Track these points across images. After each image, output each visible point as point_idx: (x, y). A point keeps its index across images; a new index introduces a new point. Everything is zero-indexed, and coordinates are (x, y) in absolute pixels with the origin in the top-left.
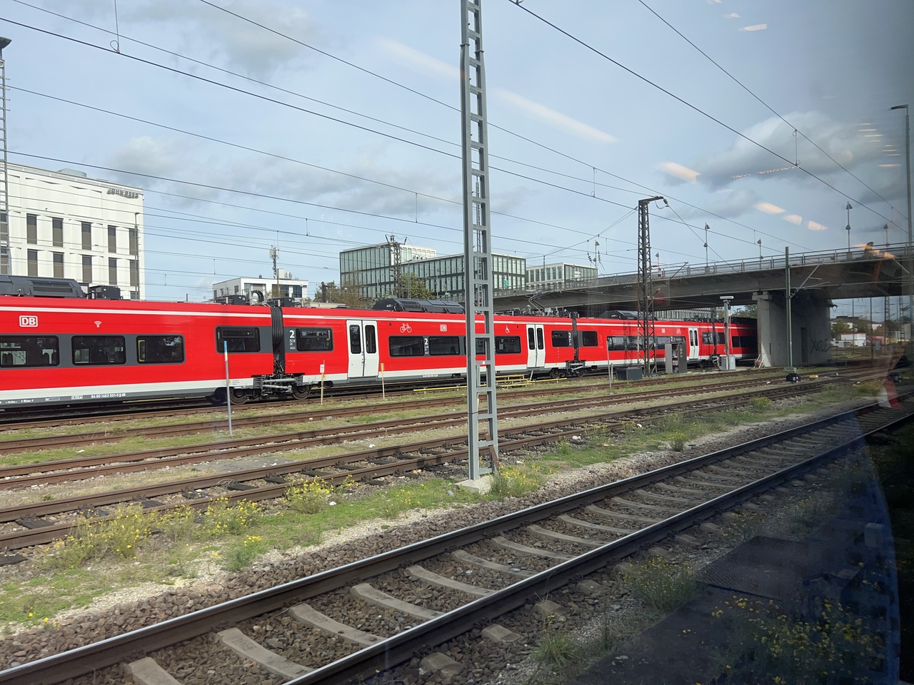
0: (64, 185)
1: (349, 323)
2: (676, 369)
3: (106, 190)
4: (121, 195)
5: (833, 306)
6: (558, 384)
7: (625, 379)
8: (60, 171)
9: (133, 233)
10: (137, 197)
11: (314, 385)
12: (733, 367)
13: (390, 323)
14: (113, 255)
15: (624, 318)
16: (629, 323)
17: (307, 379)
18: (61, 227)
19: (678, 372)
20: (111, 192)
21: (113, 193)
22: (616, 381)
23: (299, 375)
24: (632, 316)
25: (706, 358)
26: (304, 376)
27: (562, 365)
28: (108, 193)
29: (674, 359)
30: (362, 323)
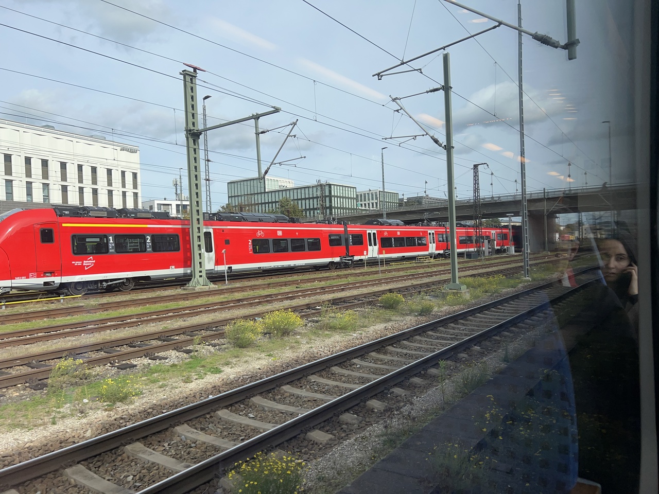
0: (97, 146)
1: (368, 232)
2: (490, 253)
3: (119, 148)
4: (128, 151)
5: (557, 218)
6: (441, 261)
7: (470, 258)
8: (92, 136)
9: (135, 175)
10: (136, 152)
11: (357, 261)
12: (514, 253)
13: (381, 231)
14: (124, 190)
15: (464, 226)
16: (467, 229)
17: (356, 258)
18: (96, 173)
19: (491, 255)
20: (122, 150)
21: (123, 150)
22: (468, 260)
23: (353, 256)
24: (467, 225)
25: (499, 248)
26: (355, 257)
27: (442, 252)
28: (121, 150)
29: (489, 248)
30: (372, 231)
